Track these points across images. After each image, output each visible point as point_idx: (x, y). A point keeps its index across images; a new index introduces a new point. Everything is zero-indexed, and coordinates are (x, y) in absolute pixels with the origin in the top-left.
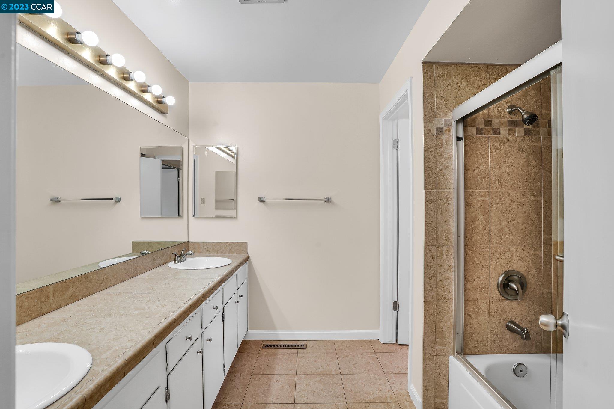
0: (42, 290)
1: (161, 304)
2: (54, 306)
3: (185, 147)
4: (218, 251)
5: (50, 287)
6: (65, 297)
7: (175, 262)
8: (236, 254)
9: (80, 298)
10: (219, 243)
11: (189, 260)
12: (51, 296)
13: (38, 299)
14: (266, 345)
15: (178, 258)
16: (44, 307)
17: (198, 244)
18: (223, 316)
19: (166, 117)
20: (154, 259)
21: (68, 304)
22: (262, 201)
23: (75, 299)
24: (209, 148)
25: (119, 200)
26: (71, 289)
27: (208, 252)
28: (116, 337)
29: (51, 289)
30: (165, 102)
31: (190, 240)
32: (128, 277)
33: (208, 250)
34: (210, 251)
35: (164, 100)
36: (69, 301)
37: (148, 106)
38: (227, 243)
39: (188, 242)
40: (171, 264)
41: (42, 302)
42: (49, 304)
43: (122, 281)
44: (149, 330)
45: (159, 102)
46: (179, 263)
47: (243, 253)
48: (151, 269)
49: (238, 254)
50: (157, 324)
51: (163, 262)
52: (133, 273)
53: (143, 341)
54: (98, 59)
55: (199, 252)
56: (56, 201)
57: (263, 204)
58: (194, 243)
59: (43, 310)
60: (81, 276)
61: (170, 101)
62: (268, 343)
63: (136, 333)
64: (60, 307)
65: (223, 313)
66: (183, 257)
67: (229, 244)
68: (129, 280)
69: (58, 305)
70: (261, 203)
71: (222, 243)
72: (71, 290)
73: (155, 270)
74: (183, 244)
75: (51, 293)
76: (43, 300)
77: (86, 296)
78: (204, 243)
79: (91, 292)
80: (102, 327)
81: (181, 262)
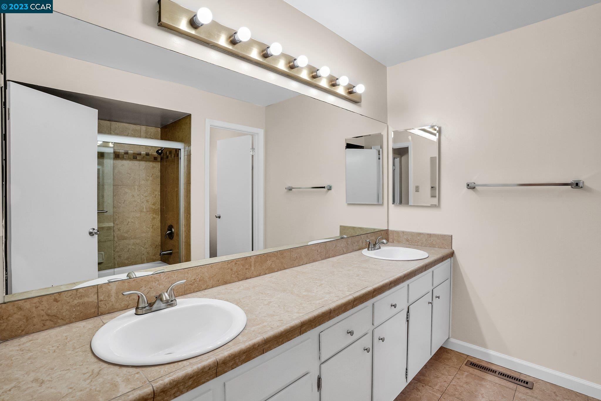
0: (246, 259)
1: (329, 291)
2: (255, 273)
3: (384, 134)
4: (418, 242)
5: (252, 258)
6: (264, 267)
7: (368, 250)
8: (438, 247)
9: (276, 270)
10: (419, 234)
11: (384, 248)
12: (253, 265)
13: (243, 266)
14: (471, 363)
15: (372, 245)
16: (248, 273)
17: (397, 232)
18: (407, 315)
19: (360, 106)
20: (348, 244)
21: (266, 274)
22: (471, 187)
23: (271, 270)
24: (412, 131)
25: (330, 188)
26: (268, 261)
27: (407, 243)
28: (273, 313)
29: (253, 260)
30: (355, 92)
31: (391, 228)
32: (320, 258)
33: (407, 240)
34: (410, 241)
35: (355, 90)
36: (267, 272)
37: (342, 99)
38: (428, 234)
39: (387, 230)
40: (365, 252)
41: (246, 269)
42: (252, 271)
43: (314, 261)
44: (301, 315)
45: (350, 93)
46: (372, 250)
47: (446, 247)
48: (344, 253)
49: (441, 248)
50: (310, 311)
51: (357, 247)
52: (326, 255)
53: (288, 325)
54: (288, 65)
55: (399, 242)
56: (290, 189)
57: (473, 191)
58: (393, 232)
59: (248, 276)
60: (277, 252)
61: (360, 89)
62: (475, 361)
63: (289, 314)
64: (259, 275)
65: (408, 312)
66: (378, 244)
67: (430, 235)
68: (320, 261)
69: (258, 273)
70: (470, 190)
71: (422, 234)
72: (269, 263)
73: (349, 255)
74: (381, 232)
75: (252, 262)
76: (247, 267)
77: (281, 270)
78: (403, 232)
79: (286, 267)
80: (271, 301)
81: (375, 250)
